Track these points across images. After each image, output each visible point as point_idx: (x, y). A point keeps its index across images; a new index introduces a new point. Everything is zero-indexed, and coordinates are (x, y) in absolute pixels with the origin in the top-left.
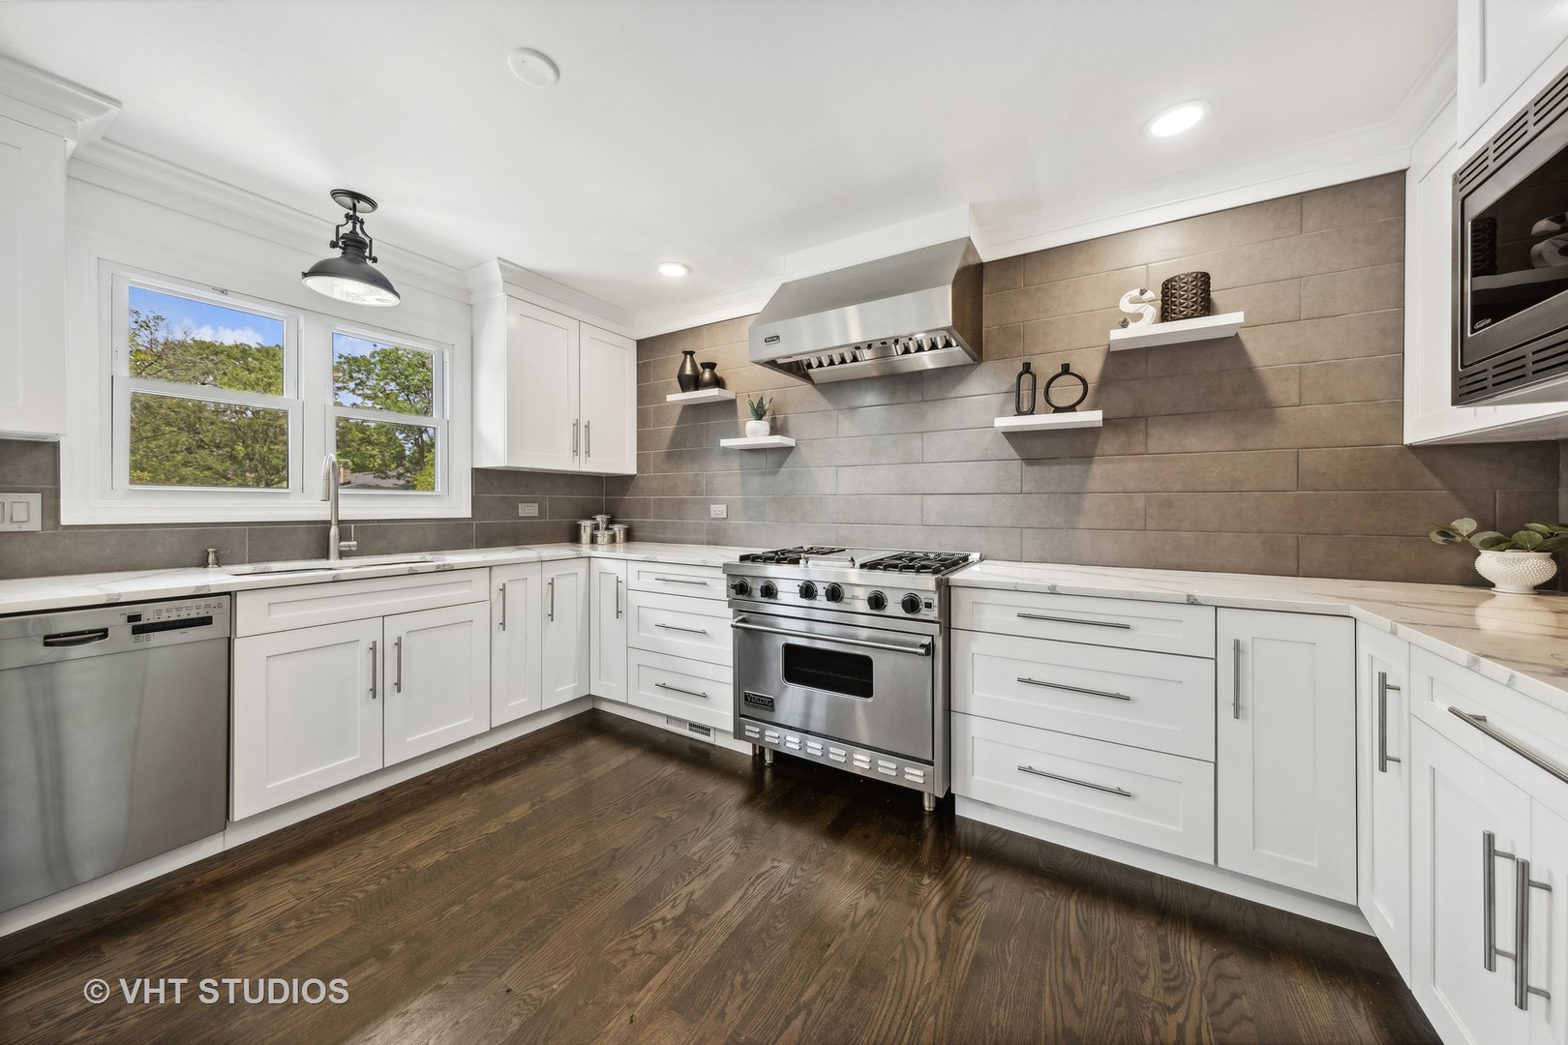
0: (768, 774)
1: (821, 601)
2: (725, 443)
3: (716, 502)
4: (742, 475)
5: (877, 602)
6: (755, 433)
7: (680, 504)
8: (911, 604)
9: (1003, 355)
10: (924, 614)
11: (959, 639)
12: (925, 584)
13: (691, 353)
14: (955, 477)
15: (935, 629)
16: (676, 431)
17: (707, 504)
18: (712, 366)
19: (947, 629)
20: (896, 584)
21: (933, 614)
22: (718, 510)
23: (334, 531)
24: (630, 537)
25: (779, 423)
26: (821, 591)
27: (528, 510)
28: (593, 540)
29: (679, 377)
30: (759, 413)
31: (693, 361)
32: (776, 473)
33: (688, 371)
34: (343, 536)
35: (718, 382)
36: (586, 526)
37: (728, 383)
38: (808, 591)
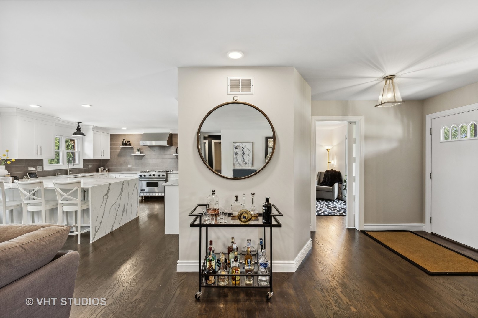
0: (144, 200)
1: (152, 176)
2: (132, 155)
3: (129, 164)
4: (135, 160)
5: (159, 176)
6: (138, 154)
7: (121, 165)
8: (163, 176)
9: (175, 146)
10: (164, 176)
11: (168, 179)
12: (164, 173)
13: (125, 139)
14: (169, 161)
15: (165, 178)
16: (120, 152)
17: (127, 165)
18: (129, 142)
19: (167, 178)
20: (161, 174)
21: (165, 176)
22: (130, 166)
23: (69, 170)
24: (109, 171)
25: (142, 152)
26: (152, 175)
27: (90, 166)
28: (102, 171)
29: (122, 143)
30: (138, 150)
31: (125, 140)
32: (141, 159)
33: (124, 142)
34: (70, 171)
35: (130, 144)
36: (100, 169)
37: (132, 144)
38: (150, 175)
